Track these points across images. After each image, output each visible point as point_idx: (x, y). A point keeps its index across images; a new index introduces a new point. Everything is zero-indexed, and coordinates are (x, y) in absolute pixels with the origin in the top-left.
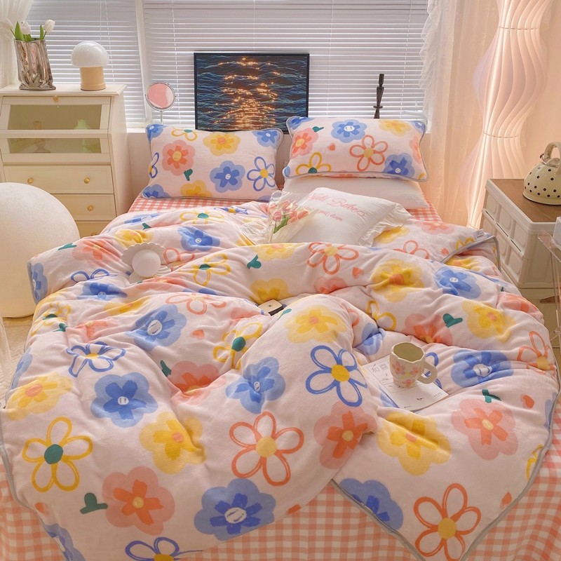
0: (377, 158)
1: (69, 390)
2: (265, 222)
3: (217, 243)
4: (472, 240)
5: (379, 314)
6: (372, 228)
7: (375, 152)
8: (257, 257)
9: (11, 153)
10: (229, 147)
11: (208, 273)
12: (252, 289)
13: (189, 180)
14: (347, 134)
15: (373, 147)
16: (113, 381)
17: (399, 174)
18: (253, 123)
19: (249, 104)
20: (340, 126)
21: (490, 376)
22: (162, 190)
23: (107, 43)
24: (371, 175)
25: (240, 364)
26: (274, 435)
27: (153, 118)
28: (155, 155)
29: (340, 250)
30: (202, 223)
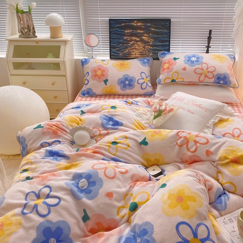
0: (210, 75)
2: (148, 111)
3: (122, 125)
5: (224, 181)
6: (212, 118)
7: (209, 72)
8: (145, 139)
9: (14, 69)
10: (126, 68)
11: (117, 148)
12: (143, 157)
13: (106, 84)
14: (192, 62)
15: (207, 69)
17: (223, 84)
18: (140, 54)
19: (138, 45)
20: (188, 57)
22: (92, 91)
23: (64, 14)
27: (88, 51)
28: (87, 73)
29: (197, 138)
30: (113, 112)
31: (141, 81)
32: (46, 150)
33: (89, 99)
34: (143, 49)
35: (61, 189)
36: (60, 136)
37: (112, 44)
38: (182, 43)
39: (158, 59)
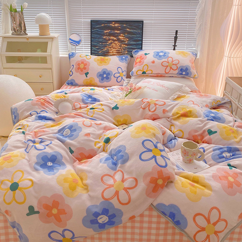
0: (174, 67)
1: (24, 158)
2: (121, 94)
3: (99, 101)
4: (220, 101)
5: (175, 130)
6: (172, 95)
7: (173, 64)
8: (117, 105)
9: (7, 63)
11: (94, 112)
12: (114, 119)
13: (87, 77)
14: (160, 56)
15: (172, 62)
16: (46, 155)
17: (185, 75)
19: (115, 44)
21: (231, 158)
22: (75, 82)
24: (171, 75)
25: (107, 149)
26: (123, 181)
27: (72, 50)
28: (72, 66)
29: (157, 102)
30: (92, 92)
31: (117, 75)
32: (36, 116)
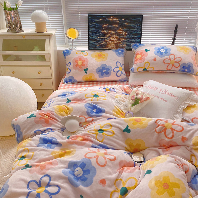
0: (176, 65)
2: (126, 98)
3: (104, 112)
5: (197, 164)
7: (175, 62)
8: (128, 126)
10: (104, 58)
11: (103, 135)
12: (126, 143)
13: (86, 73)
14: (162, 53)
15: (174, 60)
17: (187, 72)
18: (115, 46)
20: (158, 49)
24: (173, 72)
27: (69, 43)
28: (69, 63)
29: (173, 126)
30: (95, 100)
31: (116, 70)
32: (40, 138)
33: (71, 85)
34: (118, 41)
35: (59, 177)
36: (51, 124)
37: (91, 37)
38: (151, 36)
39: (131, 50)
